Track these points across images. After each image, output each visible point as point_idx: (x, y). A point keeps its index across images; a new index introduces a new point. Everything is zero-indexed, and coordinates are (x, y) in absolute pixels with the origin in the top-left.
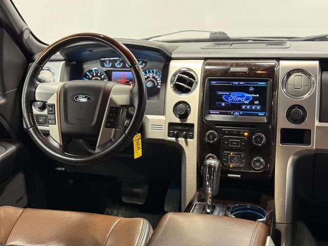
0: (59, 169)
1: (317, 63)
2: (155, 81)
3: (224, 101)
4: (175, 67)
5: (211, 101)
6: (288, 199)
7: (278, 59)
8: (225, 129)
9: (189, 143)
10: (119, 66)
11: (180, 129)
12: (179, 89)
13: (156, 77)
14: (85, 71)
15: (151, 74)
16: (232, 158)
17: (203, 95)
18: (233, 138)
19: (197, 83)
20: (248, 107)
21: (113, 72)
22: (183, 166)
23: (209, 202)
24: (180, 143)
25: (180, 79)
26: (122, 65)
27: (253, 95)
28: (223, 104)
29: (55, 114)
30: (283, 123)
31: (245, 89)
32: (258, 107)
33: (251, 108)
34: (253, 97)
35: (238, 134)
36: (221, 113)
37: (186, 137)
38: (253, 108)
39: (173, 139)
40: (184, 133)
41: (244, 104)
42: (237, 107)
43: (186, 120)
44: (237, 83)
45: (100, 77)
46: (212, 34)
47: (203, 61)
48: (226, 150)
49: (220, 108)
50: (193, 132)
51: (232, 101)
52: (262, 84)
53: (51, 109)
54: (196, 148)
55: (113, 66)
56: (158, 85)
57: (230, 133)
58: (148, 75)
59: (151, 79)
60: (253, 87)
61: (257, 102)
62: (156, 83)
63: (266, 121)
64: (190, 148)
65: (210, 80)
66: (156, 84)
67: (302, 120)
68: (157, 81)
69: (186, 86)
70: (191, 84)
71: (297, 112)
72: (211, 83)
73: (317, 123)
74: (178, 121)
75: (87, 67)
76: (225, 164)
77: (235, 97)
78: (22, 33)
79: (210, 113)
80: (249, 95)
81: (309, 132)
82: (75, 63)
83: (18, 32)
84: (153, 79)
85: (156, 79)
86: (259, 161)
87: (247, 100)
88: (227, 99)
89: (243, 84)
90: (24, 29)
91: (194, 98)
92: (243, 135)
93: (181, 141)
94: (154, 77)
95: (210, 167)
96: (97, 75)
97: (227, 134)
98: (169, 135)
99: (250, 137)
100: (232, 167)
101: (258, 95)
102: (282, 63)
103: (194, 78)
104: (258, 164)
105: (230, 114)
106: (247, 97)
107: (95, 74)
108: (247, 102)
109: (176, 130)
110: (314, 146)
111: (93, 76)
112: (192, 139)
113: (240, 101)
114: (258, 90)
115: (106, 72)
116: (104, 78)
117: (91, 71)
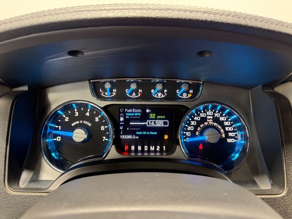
2: (220, 127)
10: (134, 95)
13: (222, 119)
14: (53, 107)
15: (209, 113)
26: (142, 94)
45: (91, 119)
55: (121, 96)
56: (227, 137)
58: (202, 115)
59: (211, 122)
62: (222, 131)
66: (224, 135)
68: (224, 127)
75: (57, 97)
82: (25, 88)
84: (215, 124)
85: (221, 123)
94: (216, 120)
96: (82, 116)
107: (77, 114)
111: (73, 119)
115: (105, 108)
116: (101, 123)
117: (67, 107)
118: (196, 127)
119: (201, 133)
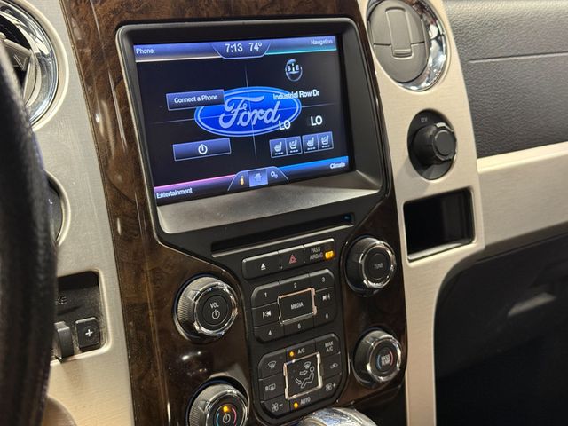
3: (207, 136)
18: (289, 288)
20: (293, 144)
27: (303, 94)
28: (202, 148)
31: (266, 72)
32: (326, 139)
33: (302, 146)
34: (303, 100)
35: (306, 262)
38: (310, 144)
41: (278, 134)
42: (251, 150)
44: (238, 47)
48: (273, 344)
51: (235, 127)
52: (325, 44)
57: (277, 269)
60: (297, 59)
61: (317, 121)
65: (136, 38)
72: (134, 55)
73: (480, 164)
76: (275, 408)
80: (289, 96)
81: (464, 196)
87: (284, 115)
88: (215, 124)
89: (262, 50)
97: (264, 278)
101: (316, 93)
105: (238, 189)
106: (284, 103)
108: (286, 125)
112: (96, 346)
113: (260, 124)
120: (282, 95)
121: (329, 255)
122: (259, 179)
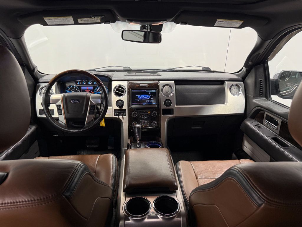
0: (55, 135)
1: (173, 82)
3: (138, 99)
4: (115, 84)
5: (133, 99)
6: (166, 138)
7: (159, 80)
8: (140, 111)
9: (124, 118)
10: (85, 84)
11: (120, 112)
12: (117, 94)
14: (67, 87)
16: (144, 122)
17: (130, 96)
18: (144, 114)
19: (125, 91)
21: (82, 87)
22: (122, 128)
23: (138, 142)
24: (120, 118)
25: (117, 90)
26: (86, 83)
27: (151, 96)
29: (61, 109)
30: (163, 106)
31: (147, 94)
33: (150, 101)
35: (146, 112)
36: (137, 104)
37: (122, 116)
38: (151, 101)
39: (117, 117)
40: (122, 113)
41: (147, 100)
42: (144, 101)
43: (122, 108)
44: (143, 91)
45: (75, 89)
46: (124, 67)
47: (127, 82)
48: (141, 119)
49: (137, 102)
50: (126, 113)
52: (154, 91)
53: (59, 107)
54: (127, 120)
55: (82, 84)
57: (143, 112)
60: (150, 92)
61: (152, 99)
63: (157, 106)
64: (125, 120)
65: (132, 90)
67: (170, 105)
69: (121, 93)
70: (123, 92)
71: (168, 102)
73: (175, 106)
74: (118, 108)
75: (68, 85)
77: (143, 97)
78: (34, 69)
79: (133, 105)
81: (173, 109)
82: (62, 83)
83: (32, 69)
86: (155, 123)
87: (148, 98)
88: (140, 98)
89: (146, 91)
90: (35, 67)
91: (125, 98)
92: (148, 113)
93: (121, 117)
95: (138, 128)
96: (73, 88)
97: (141, 113)
98: (115, 115)
99: (151, 113)
100: (144, 127)
102: (160, 82)
103: (124, 89)
104: (154, 124)
109: (118, 112)
110: (175, 115)
111: (71, 89)
112: (126, 116)
113: (145, 98)
114: (152, 94)
115: (78, 87)
116: (77, 90)
117: (70, 87)
118: (98, 91)
119: (100, 92)
120: (148, 96)
121: (149, 112)
122: (144, 104)
